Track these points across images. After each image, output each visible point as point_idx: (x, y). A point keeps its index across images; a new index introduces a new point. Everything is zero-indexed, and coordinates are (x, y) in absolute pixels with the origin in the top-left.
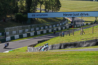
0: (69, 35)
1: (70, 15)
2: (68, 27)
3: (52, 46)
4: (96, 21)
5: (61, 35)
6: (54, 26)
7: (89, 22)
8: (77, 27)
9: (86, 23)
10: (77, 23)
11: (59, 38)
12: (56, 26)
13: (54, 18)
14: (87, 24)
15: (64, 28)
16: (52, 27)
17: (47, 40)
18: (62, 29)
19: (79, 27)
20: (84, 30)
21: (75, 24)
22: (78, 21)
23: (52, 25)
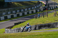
0: (44, 17)
2: (42, 9)
5: (36, 18)
6: (30, 9)
8: (51, 10)
10: (50, 6)
11: (34, 20)
12: (31, 9)
13: (29, 2)
15: (38, 10)
16: (28, 10)
17: (23, 22)
18: (37, 11)
19: (53, 9)
21: (49, 7)
22: (51, 4)
23: (28, 8)
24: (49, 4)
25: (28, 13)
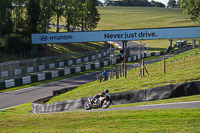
0: (117, 77)
1: (119, 36)
2: (114, 61)
3: (83, 101)
4: (170, 48)
5: (101, 79)
6: (86, 59)
7: (158, 49)
8: (133, 61)
9: (151, 52)
10: (132, 52)
11: (96, 83)
12: (90, 60)
13: (86, 43)
14: (153, 54)
15: (106, 63)
16: (83, 61)
17: (71, 89)
18: (102, 65)
19: (137, 61)
20: (147, 66)
21: (128, 55)
22: (134, 49)
23: (82, 58)
24: (128, 50)
25: (83, 69)
